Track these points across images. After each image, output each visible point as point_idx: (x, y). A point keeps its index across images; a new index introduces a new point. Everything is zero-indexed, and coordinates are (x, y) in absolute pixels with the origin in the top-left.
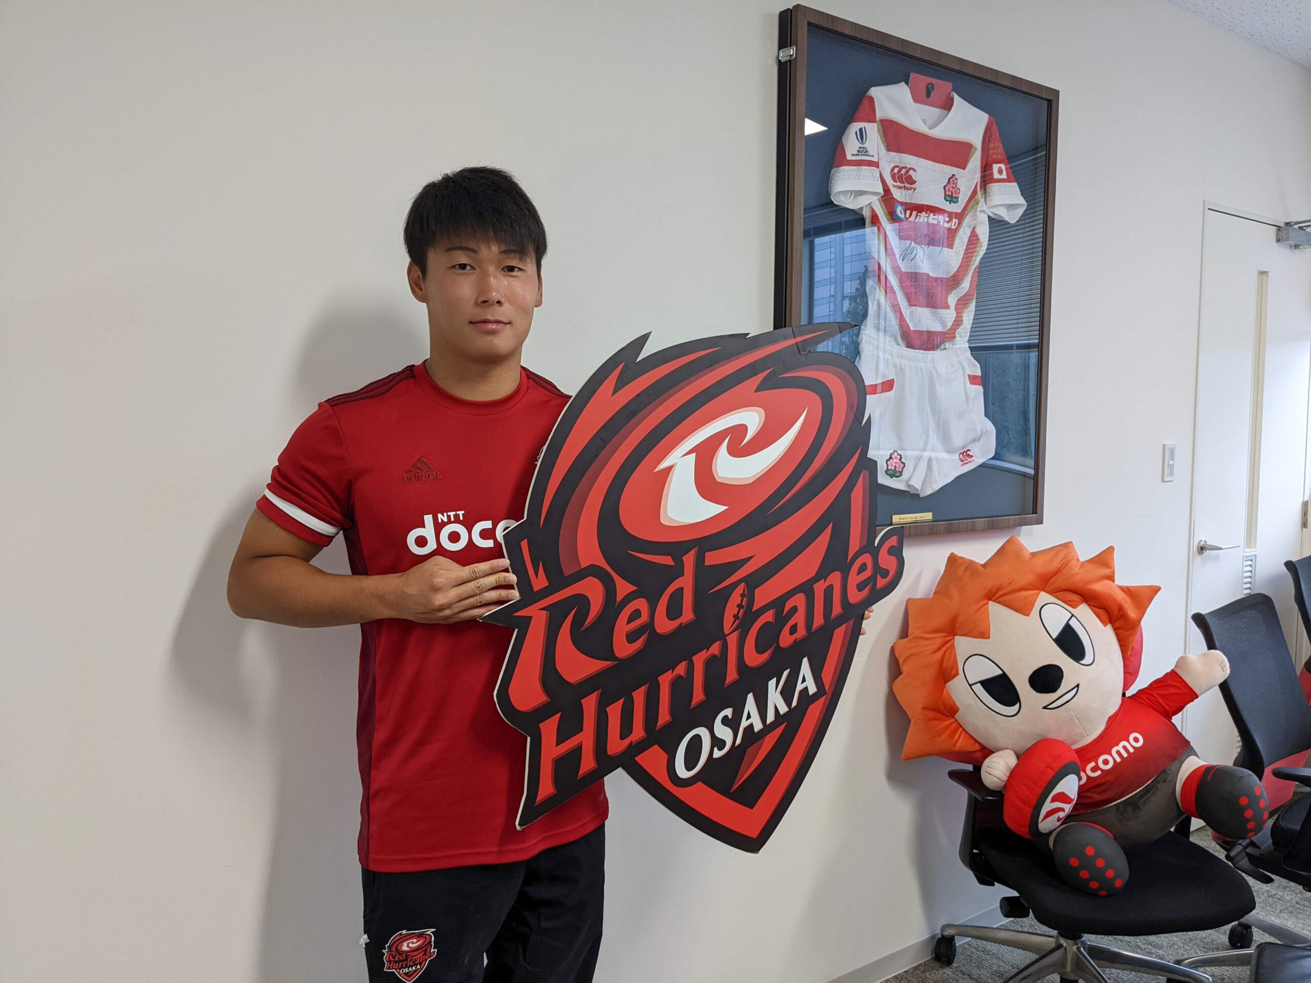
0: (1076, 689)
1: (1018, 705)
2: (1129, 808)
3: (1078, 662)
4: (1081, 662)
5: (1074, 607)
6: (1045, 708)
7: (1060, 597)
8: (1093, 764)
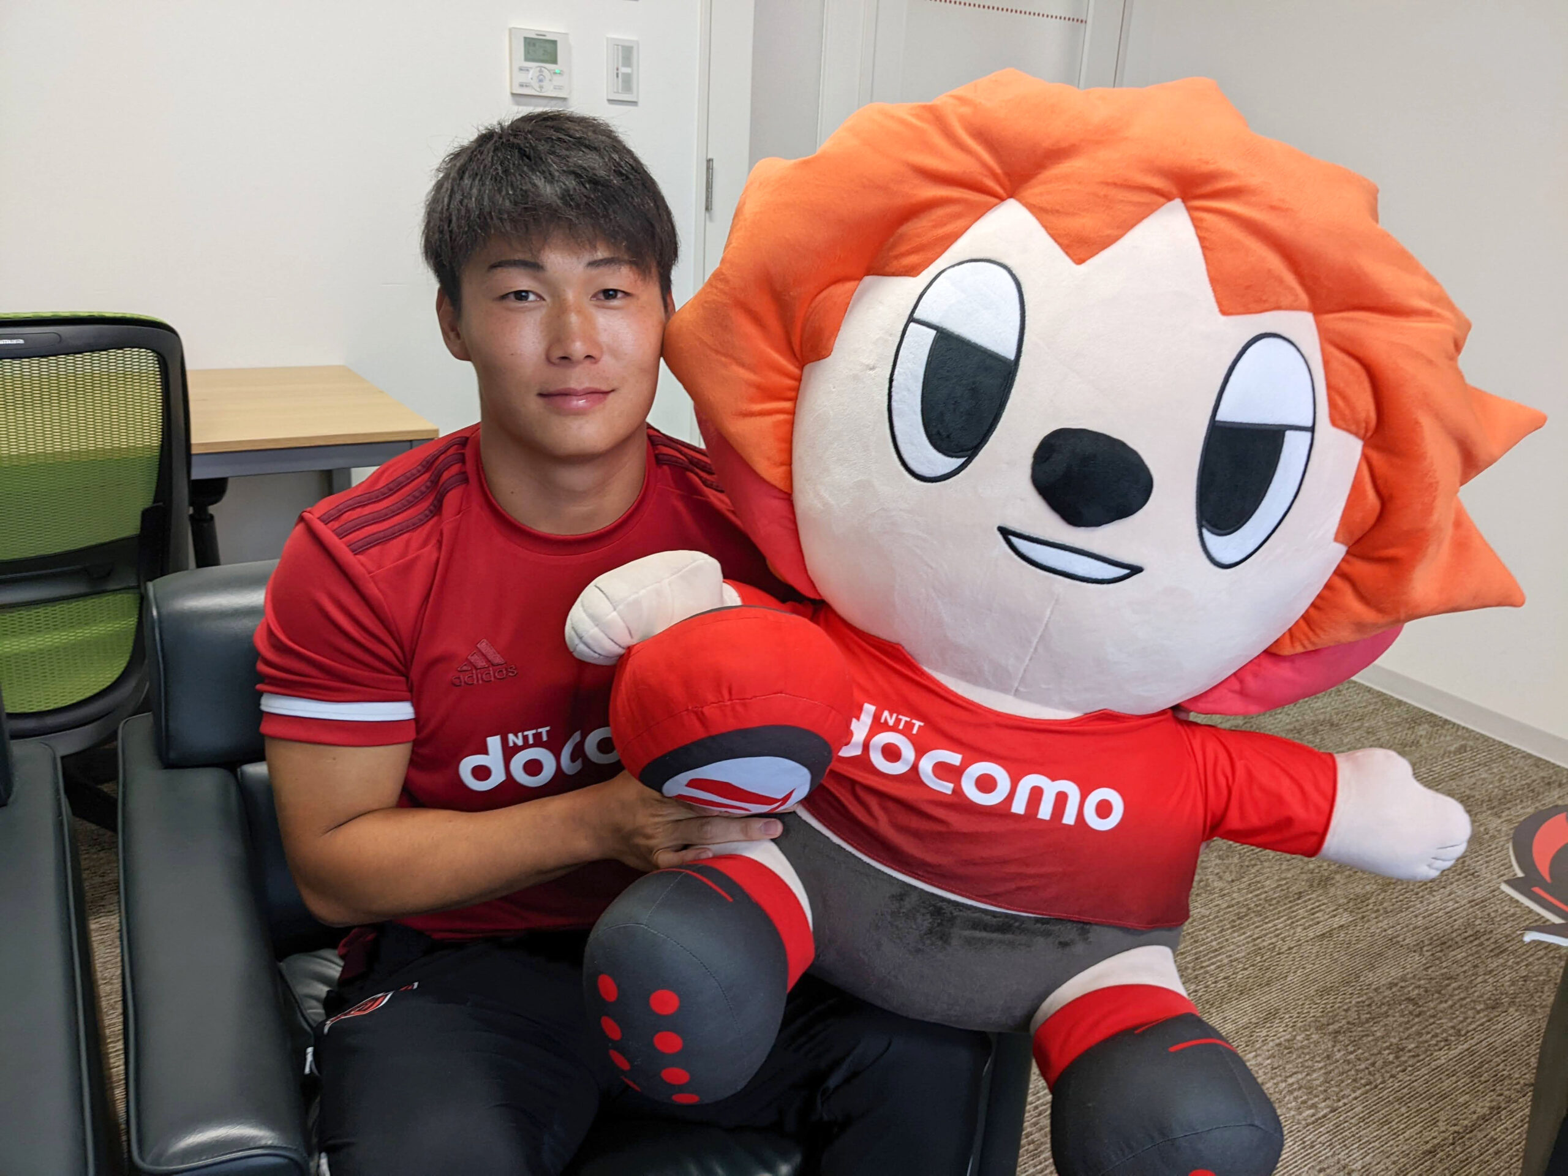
0: (1126, 571)
1: (957, 462)
2: (925, 922)
3: (1200, 527)
4: (1207, 534)
5: (1338, 419)
6: (1005, 532)
7: (1335, 365)
8: (954, 758)
